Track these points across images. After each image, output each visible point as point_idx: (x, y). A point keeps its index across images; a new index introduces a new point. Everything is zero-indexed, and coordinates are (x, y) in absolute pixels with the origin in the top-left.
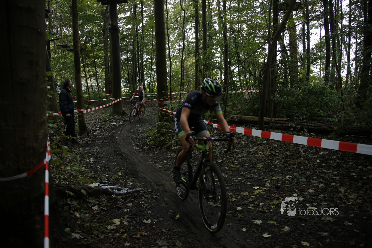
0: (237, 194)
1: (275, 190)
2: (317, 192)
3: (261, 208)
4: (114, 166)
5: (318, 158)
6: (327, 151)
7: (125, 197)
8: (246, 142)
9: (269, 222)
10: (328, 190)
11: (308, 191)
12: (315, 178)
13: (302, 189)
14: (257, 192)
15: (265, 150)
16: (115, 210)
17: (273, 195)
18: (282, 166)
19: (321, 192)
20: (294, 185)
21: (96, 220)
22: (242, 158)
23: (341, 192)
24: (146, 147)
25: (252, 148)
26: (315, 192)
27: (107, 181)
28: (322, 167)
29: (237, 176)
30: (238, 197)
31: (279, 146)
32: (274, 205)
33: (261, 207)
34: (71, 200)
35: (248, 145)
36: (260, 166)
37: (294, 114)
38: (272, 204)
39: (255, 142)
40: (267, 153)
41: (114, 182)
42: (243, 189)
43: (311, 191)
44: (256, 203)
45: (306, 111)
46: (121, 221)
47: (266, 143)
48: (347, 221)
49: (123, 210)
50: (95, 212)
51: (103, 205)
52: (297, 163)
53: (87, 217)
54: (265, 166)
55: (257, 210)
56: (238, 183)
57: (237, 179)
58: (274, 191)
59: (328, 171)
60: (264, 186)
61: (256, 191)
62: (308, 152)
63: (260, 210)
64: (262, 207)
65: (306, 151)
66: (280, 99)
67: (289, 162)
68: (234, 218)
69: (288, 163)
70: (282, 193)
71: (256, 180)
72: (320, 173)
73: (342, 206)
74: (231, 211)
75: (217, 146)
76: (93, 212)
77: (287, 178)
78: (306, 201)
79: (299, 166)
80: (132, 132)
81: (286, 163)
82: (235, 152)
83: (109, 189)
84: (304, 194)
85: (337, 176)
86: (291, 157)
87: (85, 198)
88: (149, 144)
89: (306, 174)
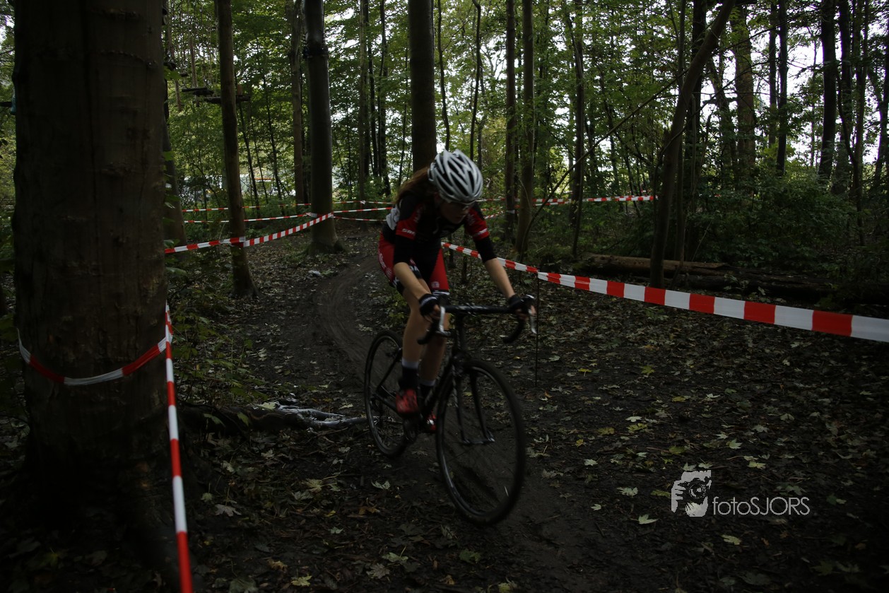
0: (588, 433)
1: (677, 426)
2: (775, 430)
3: (640, 464)
4: (313, 367)
5: (785, 356)
6: (810, 340)
7: (336, 433)
8: (620, 318)
9: (654, 493)
10: (801, 427)
11: (753, 429)
12: (773, 400)
13: (741, 425)
14: (636, 428)
15: (662, 335)
16: (313, 461)
17: (670, 435)
18: (700, 372)
19: (783, 432)
20: (724, 415)
21: (269, 480)
22: (607, 352)
23: (830, 432)
24: (386, 326)
25: (632, 331)
26: (768, 431)
27: (295, 398)
28: (793, 378)
29: (593, 394)
30: (590, 439)
31: (697, 327)
32: (670, 456)
33: (640, 461)
34: (215, 437)
35: (625, 323)
36: (648, 370)
37: (738, 252)
38: (666, 455)
39: (641, 318)
40: (668, 342)
41: (311, 402)
42: (604, 422)
43: (760, 428)
44: (630, 451)
45: (768, 245)
46: (325, 483)
47: (668, 319)
48: (835, 495)
49: (329, 460)
50: (268, 464)
51: (285, 449)
52: (734, 366)
53: (249, 472)
54: (661, 372)
55: (630, 467)
56: (594, 409)
57: (592, 400)
58: (675, 427)
59: (807, 386)
60: (652, 415)
61: (633, 426)
62: (763, 342)
63: (637, 466)
64: (643, 460)
65: (760, 340)
66: (705, 217)
67: (715, 364)
68: (576, 482)
69: (713, 366)
70: (691, 431)
71: (634, 402)
72: (786, 389)
73: (827, 462)
74: (572, 469)
75: (553, 326)
76: (262, 463)
77: (709, 400)
78: (744, 450)
79: (738, 374)
80: (356, 291)
81: (709, 365)
82: (594, 340)
83: (300, 415)
84: (743, 435)
85: (827, 397)
86: (722, 353)
87: (245, 433)
88: (394, 318)
89: (753, 391)
